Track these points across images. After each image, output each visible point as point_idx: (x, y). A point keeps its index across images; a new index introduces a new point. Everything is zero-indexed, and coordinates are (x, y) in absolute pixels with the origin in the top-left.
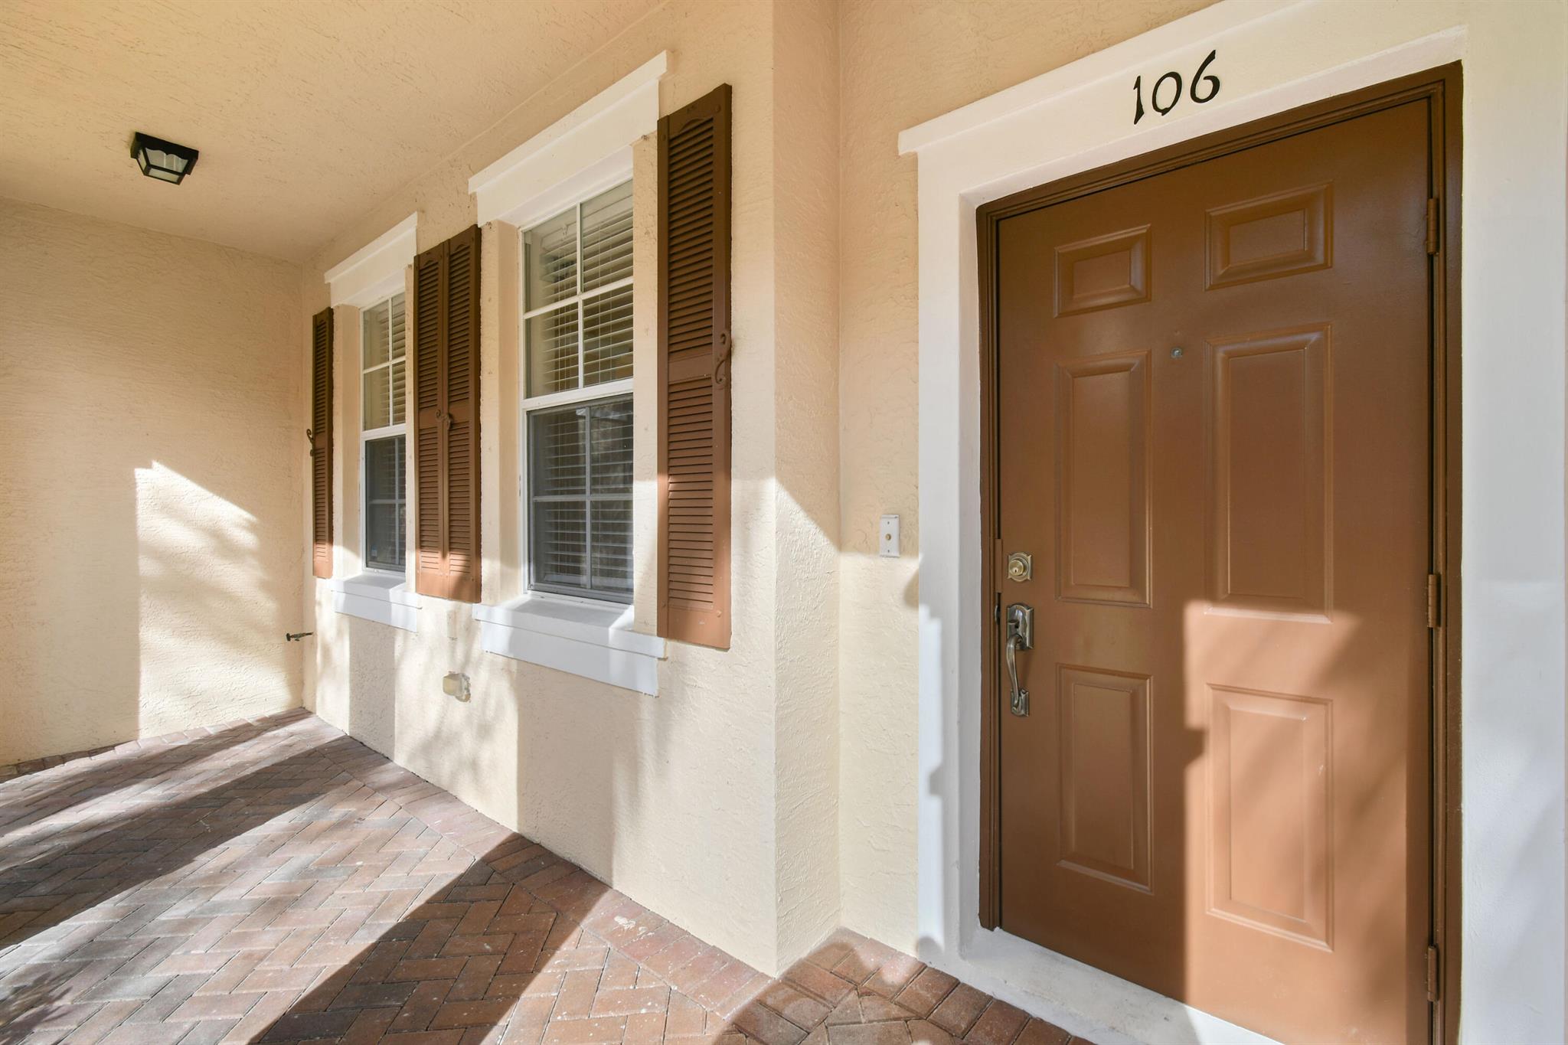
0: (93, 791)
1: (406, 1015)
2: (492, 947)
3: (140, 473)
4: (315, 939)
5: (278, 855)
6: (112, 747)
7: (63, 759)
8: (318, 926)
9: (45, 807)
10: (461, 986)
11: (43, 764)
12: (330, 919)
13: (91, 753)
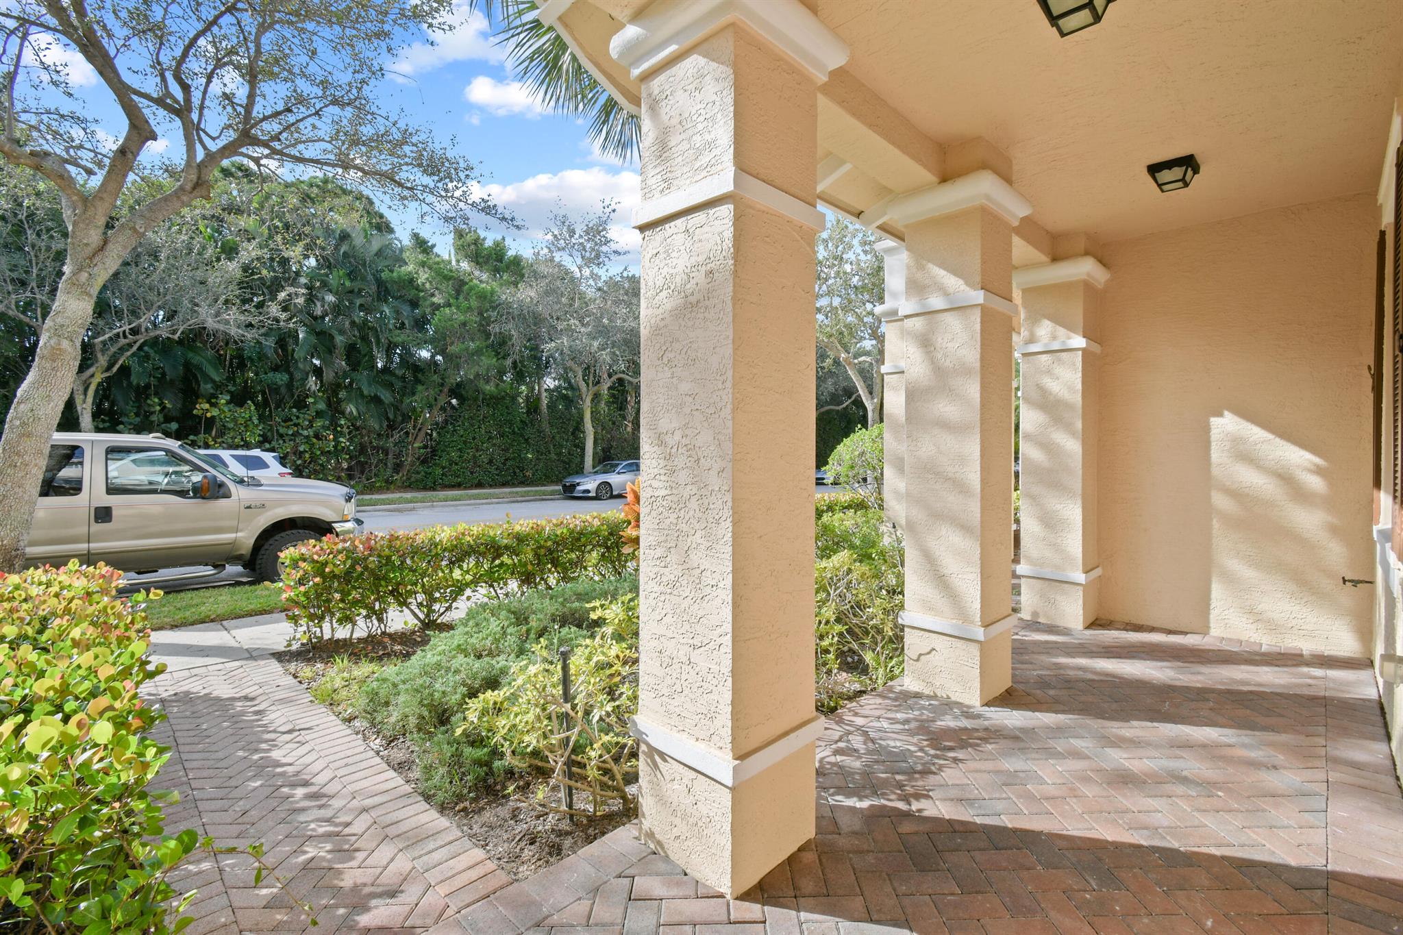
0: (1143, 655)
1: (1088, 896)
2: (1213, 927)
3: (1214, 421)
4: (1116, 812)
5: (1178, 752)
6: (1186, 633)
7: (1152, 629)
8: (1129, 806)
9: (1112, 652)
10: (1146, 921)
11: (1138, 628)
12: (1141, 809)
13: (1170, 632)
